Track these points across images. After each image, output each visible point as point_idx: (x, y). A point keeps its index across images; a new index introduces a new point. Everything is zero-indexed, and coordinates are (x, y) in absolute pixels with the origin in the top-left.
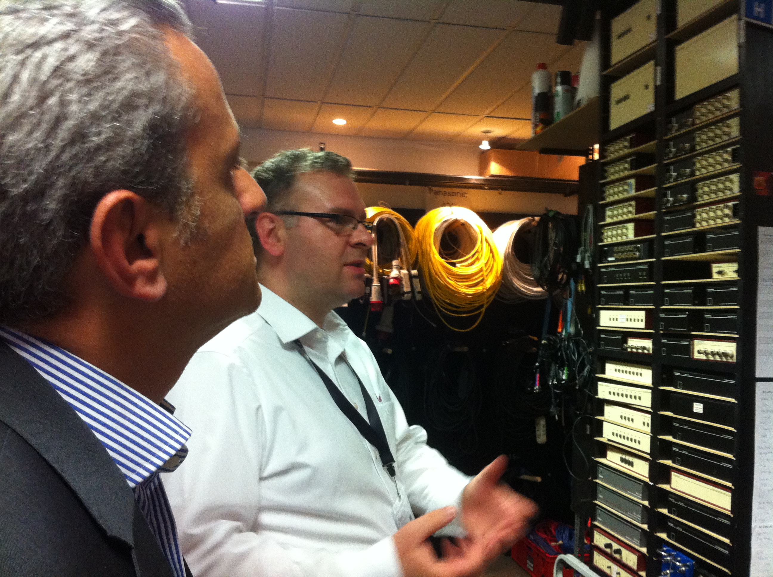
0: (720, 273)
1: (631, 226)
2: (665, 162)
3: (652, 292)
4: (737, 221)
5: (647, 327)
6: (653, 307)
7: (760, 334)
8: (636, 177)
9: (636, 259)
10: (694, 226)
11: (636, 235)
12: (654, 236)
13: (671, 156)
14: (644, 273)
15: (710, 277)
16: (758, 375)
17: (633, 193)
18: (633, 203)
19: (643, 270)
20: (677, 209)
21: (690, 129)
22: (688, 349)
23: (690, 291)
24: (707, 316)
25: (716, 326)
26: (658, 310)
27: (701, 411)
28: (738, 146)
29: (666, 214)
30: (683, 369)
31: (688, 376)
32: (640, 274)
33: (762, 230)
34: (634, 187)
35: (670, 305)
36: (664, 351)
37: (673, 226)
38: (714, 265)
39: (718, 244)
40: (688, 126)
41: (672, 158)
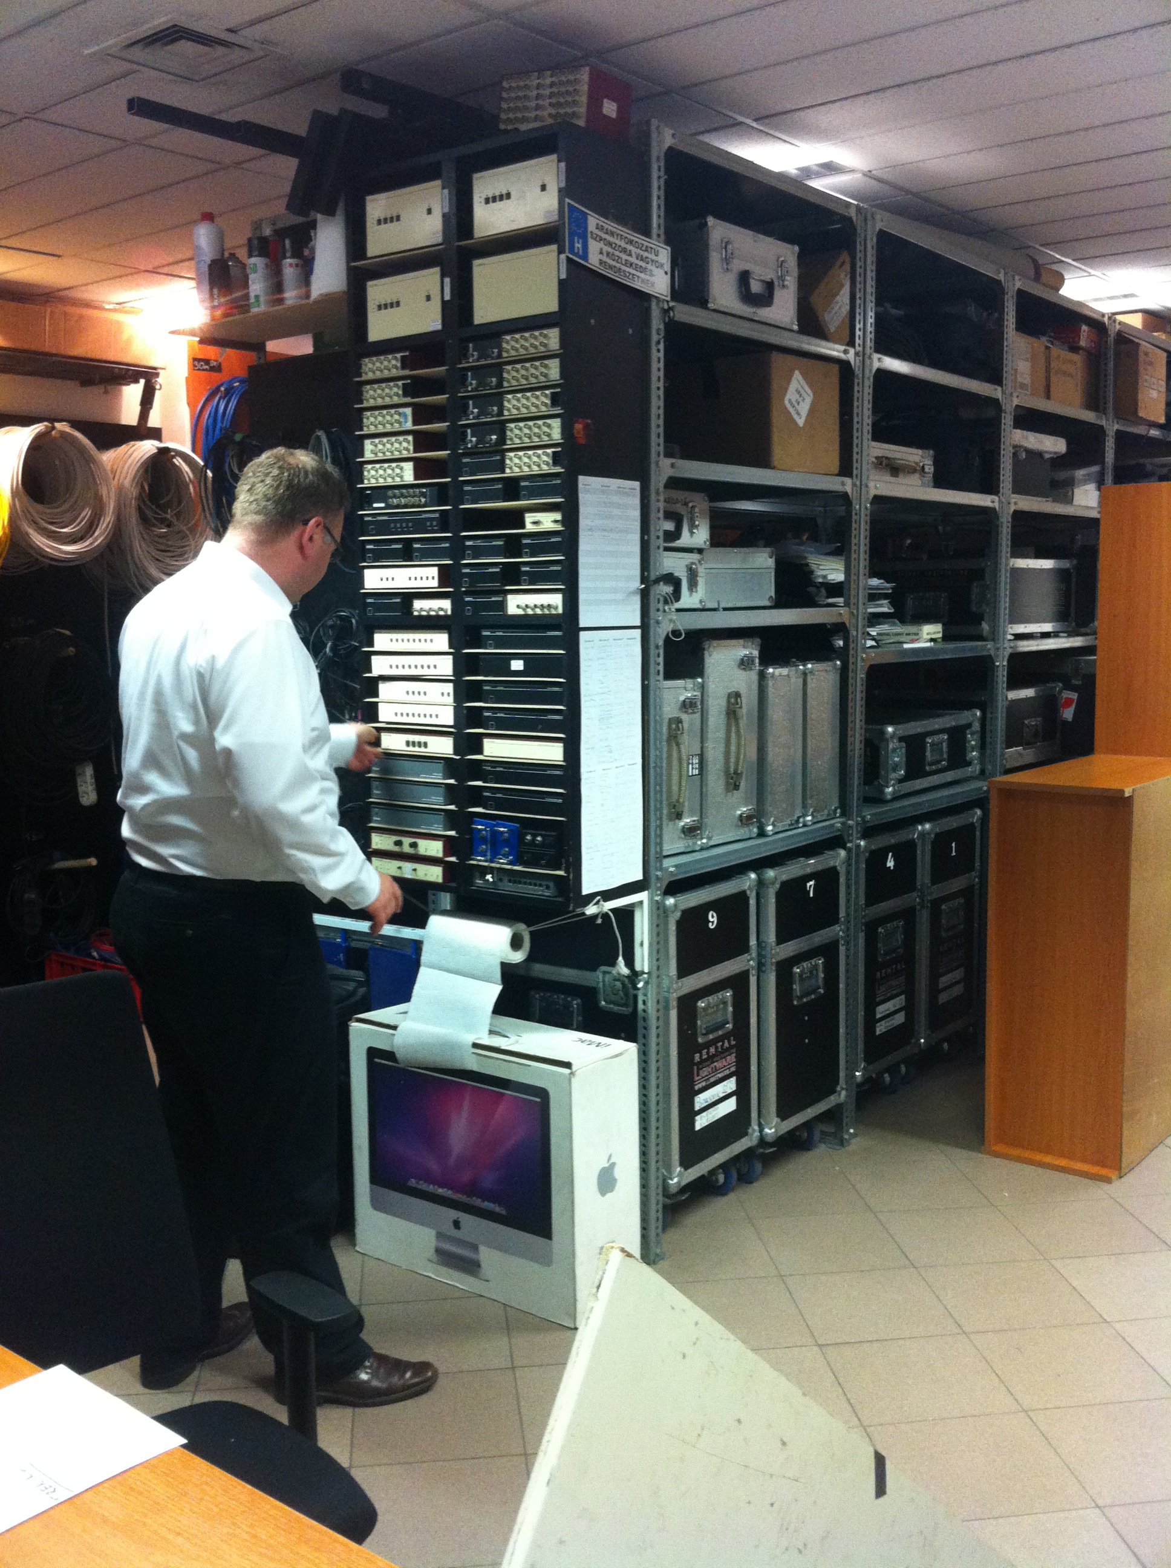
0: (535, 523)
1: (409, 468)
2: (460, 395)
3: (447, 545)
4: (558, 469)
5: (440, 586)
6: (451, 562)
7: (583, 584)
8: (416, 407)
9: (419, 506)
10: (503, 472)
11: (416, 478)
12: (449, 480)
13: (470, 389)
14: (435, 523)
15: (523, 526)
16: (582, 625)
17: (409, 425)
18: (410, 438)
19: (432, 519)
20: (480, 450)
21: (493, 361)
22: (502, 605)
23: (501, 543)
24: (524, 569)
25: (535, 578)
26: (458, 566)
27: (522, 668)
28: (559, 390)
29: (464, 455)
30: (493, 627)
31: (501, 634)
32: (428, 524)
33: (582, 480)
34: (410, 418)
35: (473, 558)
36: (468, 611)
37: (475, 469)
38: (527, 515)
39: (533, 493)
40: (493, 358)
41: (469, 392)
